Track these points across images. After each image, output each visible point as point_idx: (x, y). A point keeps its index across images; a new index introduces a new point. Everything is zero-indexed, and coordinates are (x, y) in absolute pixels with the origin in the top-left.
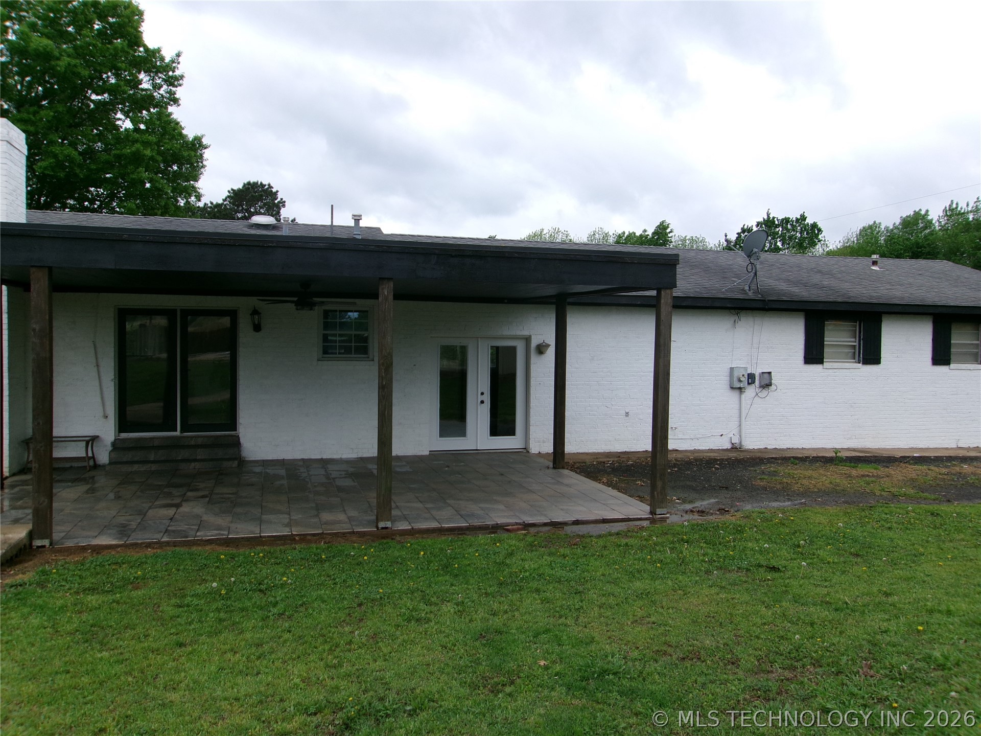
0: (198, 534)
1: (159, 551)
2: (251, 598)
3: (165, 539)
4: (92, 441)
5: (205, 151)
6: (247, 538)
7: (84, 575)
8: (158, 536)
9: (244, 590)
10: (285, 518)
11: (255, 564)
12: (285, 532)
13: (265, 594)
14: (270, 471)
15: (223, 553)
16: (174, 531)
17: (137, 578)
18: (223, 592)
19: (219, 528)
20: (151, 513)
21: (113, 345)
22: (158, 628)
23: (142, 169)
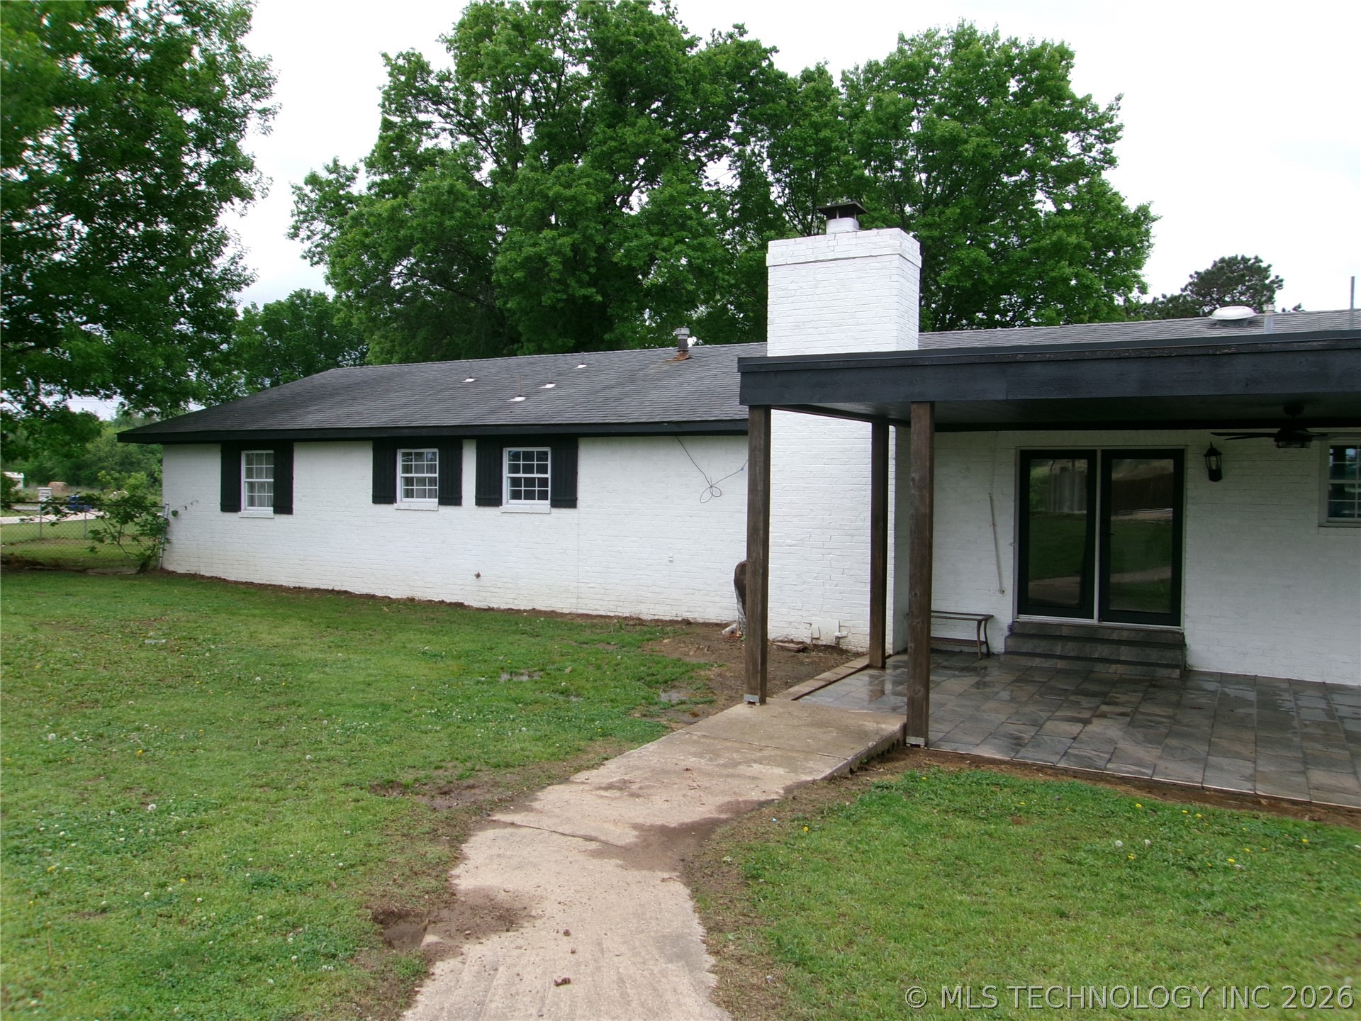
0: (1109, 766)
1: (1052, 779)
2: (1172, 877)
3: (1062, 765)
4: (985, 620)
5: (1154, 224)
6: (1181, 786)
7: (957, 791)
8: (1054, 758)
9: (1164, 861)
10: (1248, 768)
11: (1187, 827)
12: (1245, 788)
13: (1197, 876)
14: (1232, 691)
15: (1141, 800)
16: (1076, 756)
17: (1019, 810)
18: (1132, 857)
19: (1140, 763)
20: (1049, 725)
21: (1013, 498)
22: (1036, 883)
23: (1065, 263)
